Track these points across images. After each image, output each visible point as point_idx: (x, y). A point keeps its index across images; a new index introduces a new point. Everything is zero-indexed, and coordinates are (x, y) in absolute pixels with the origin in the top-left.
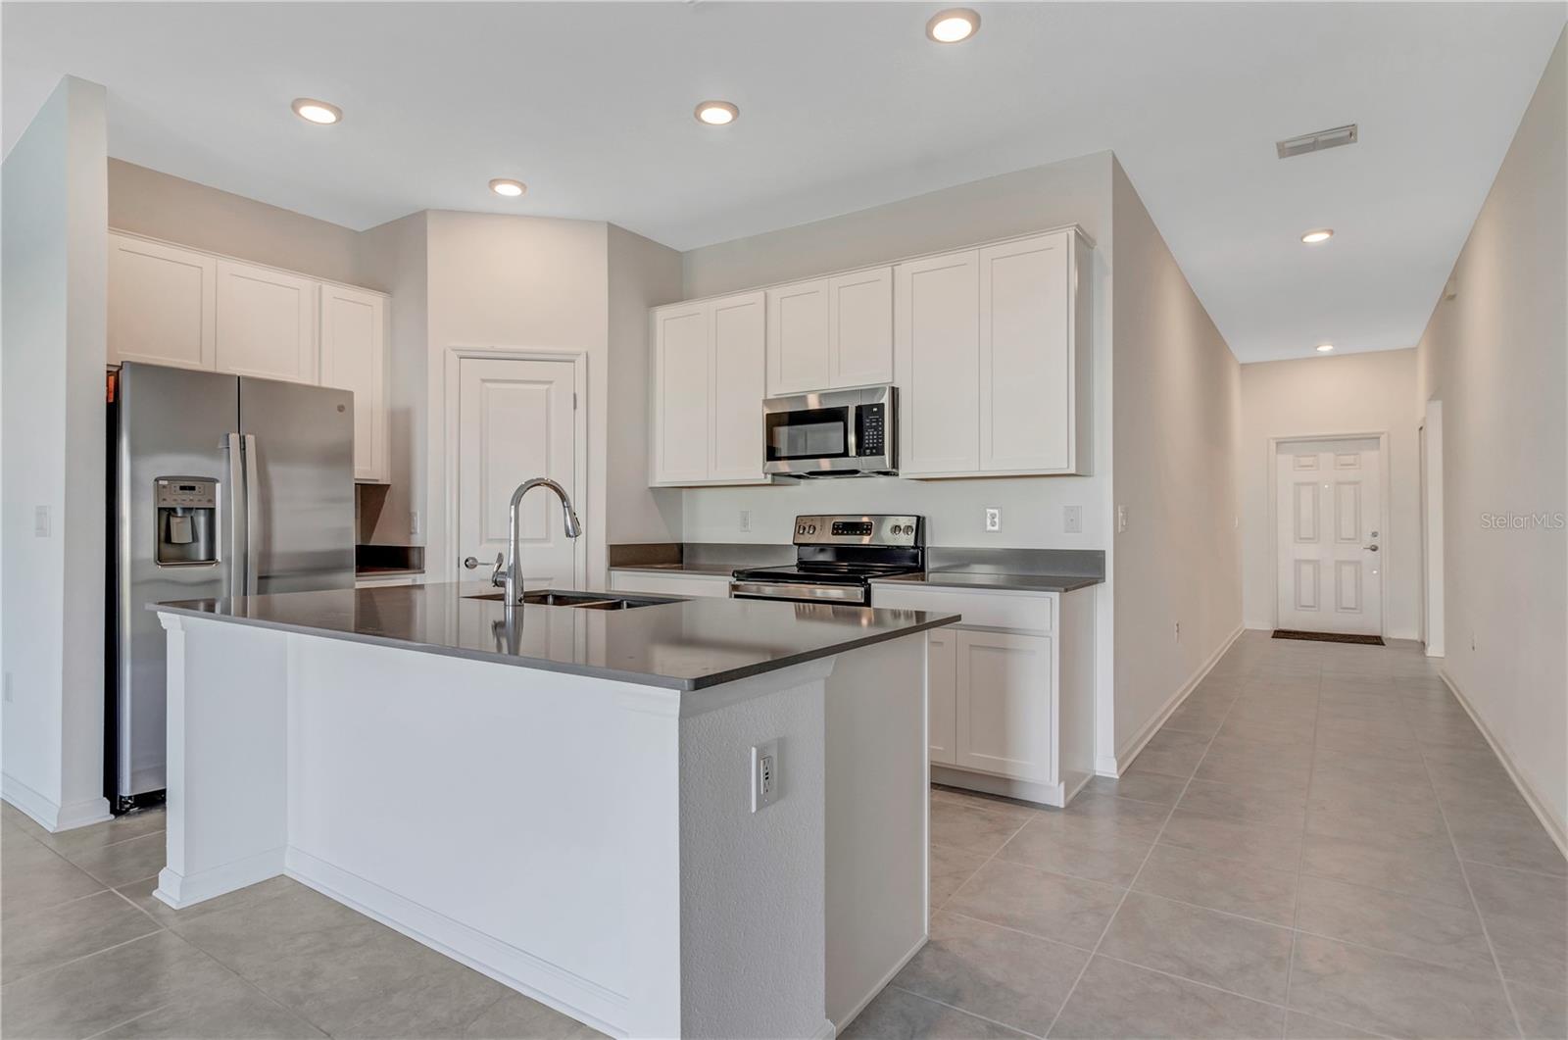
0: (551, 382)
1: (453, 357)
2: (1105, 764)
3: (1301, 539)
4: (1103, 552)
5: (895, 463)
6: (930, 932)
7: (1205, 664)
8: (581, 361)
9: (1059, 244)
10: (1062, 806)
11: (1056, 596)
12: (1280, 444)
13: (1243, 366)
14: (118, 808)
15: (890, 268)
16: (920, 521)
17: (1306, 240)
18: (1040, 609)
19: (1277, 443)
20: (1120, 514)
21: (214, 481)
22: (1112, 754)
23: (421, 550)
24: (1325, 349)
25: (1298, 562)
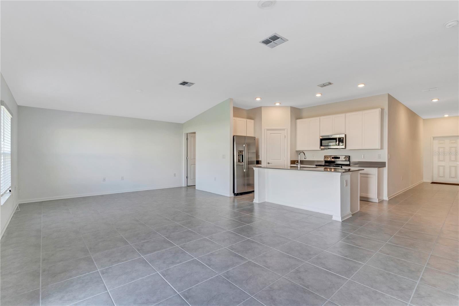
0: (281, 134)
1: (266, 130)
2: (385, 198)
3: (440, 160)
4: (385, 162)
5: (345, 147)
6: (360, 210)
7: (410, 187)
8: (286, 130)
9: (378, 111)
10: (378, 202)
11: (377, 169)
12: (434, 138)
13: (424, 120)
14: (235, 194)
15: (345, 114)
16: (349, 157)
17: (433, 101)
18: (373, 171)
19: (433, 138)
20: (389, 156)
21: (243, 151)
22: (387, 196)
23: (261, 161)
24: (446, 116)
25: (439, 166)
